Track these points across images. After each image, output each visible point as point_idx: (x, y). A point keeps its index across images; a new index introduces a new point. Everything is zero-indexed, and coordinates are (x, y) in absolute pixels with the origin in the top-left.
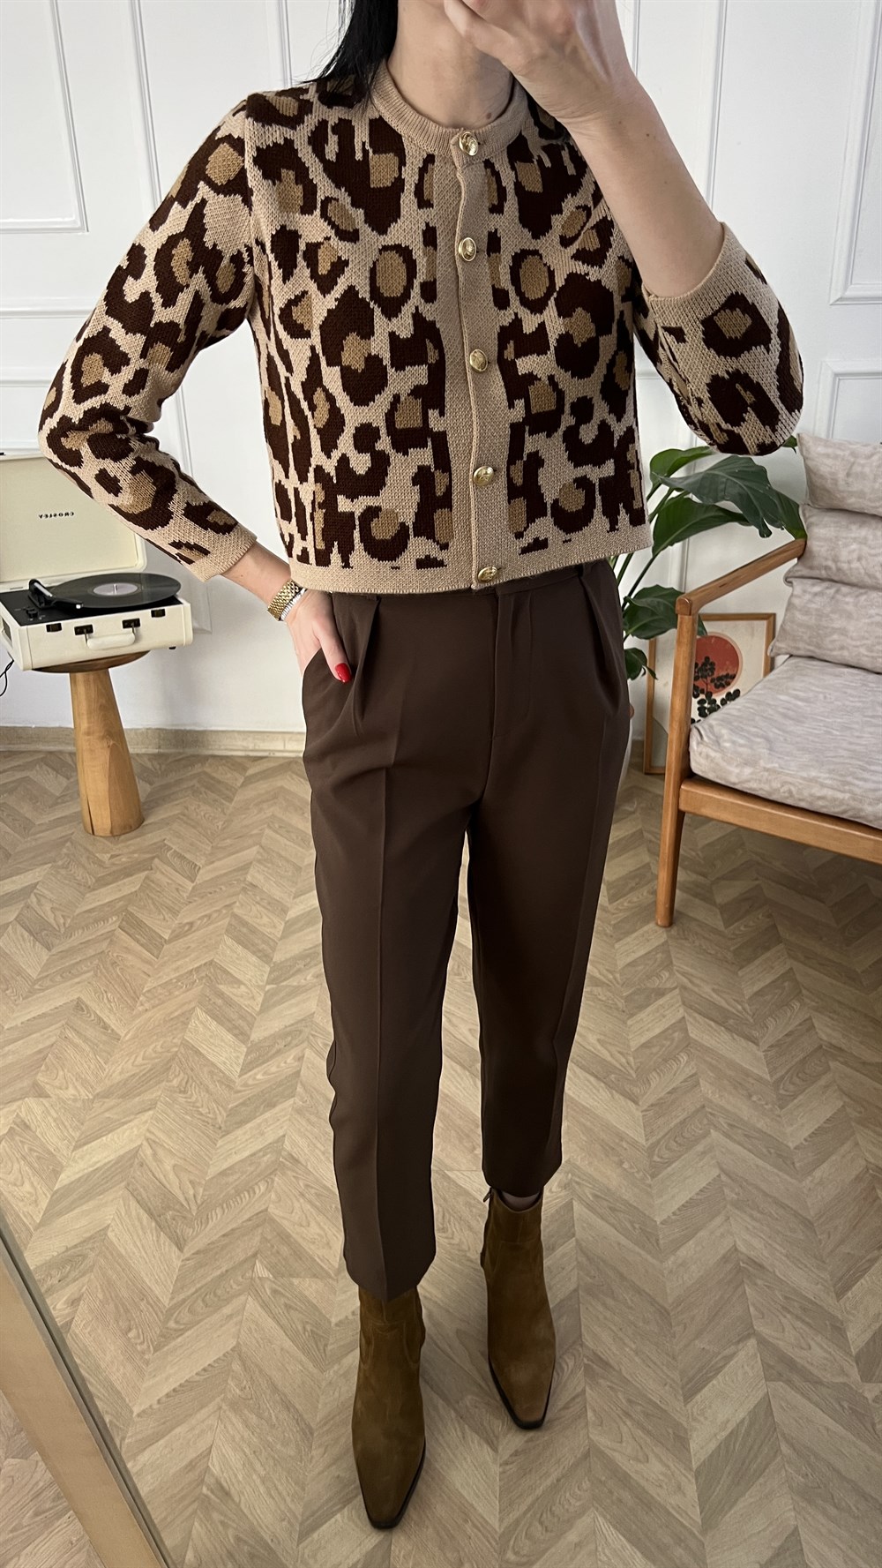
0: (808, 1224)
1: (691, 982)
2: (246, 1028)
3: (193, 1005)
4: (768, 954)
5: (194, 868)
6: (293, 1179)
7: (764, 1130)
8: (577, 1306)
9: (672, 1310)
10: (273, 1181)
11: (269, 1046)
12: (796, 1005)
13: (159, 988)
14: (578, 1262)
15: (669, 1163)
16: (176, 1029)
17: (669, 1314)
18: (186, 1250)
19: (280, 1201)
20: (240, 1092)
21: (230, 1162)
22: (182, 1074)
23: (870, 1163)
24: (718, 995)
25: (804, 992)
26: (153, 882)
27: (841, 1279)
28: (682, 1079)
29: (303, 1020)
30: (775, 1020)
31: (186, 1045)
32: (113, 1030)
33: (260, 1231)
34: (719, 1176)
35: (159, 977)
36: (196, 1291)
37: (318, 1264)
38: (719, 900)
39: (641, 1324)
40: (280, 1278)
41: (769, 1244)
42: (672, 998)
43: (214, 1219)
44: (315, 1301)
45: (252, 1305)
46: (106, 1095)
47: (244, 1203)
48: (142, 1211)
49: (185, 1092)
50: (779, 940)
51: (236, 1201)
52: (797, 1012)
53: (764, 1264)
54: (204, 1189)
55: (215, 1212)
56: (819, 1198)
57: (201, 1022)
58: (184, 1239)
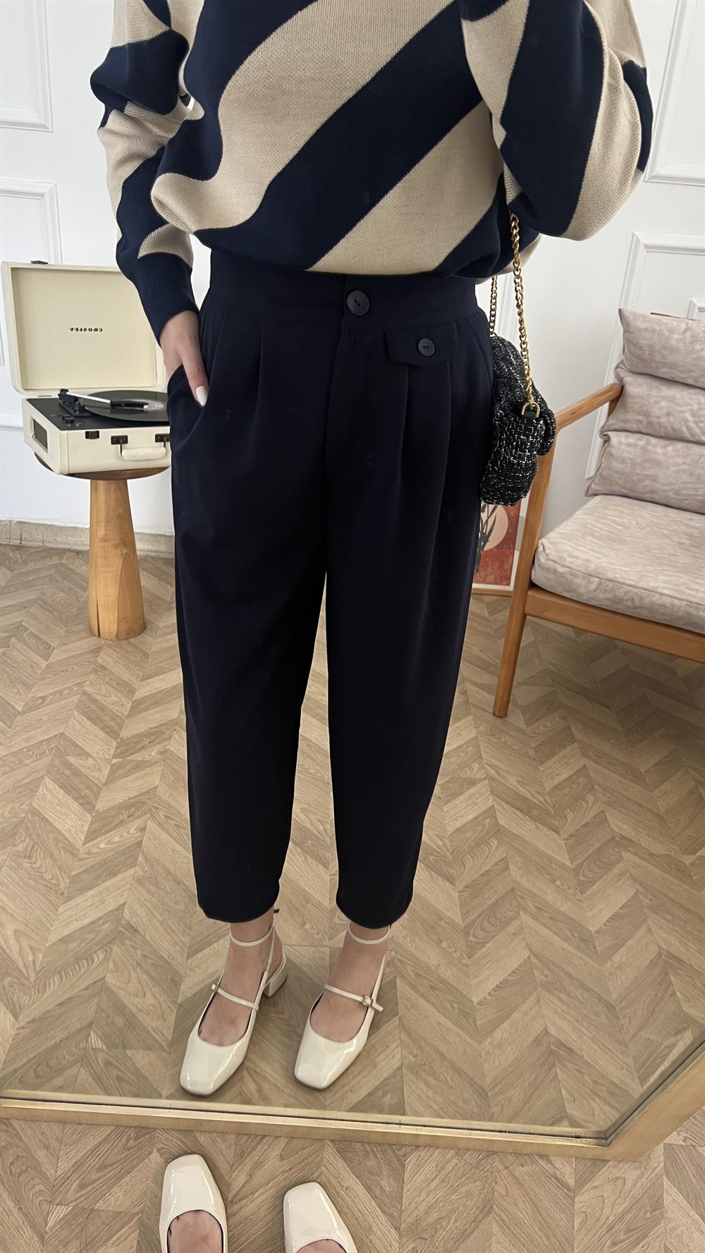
0: (610, 1007)
1: (498, 773)
2: (92, 798)
3: (41, 774)
4: (564, 752)
5: (49, 648)
6: (132, 950)
7: (568, 914)
8: (400, 1085)
9: (490, 1091)
10: (111, 950)
11: (113, 816)
12: (590, 798)
13: (10, 756)
14: (401, 1041)
15: (483, 944)
16: (24, 796)
17: (487, 1095)
18: (21, 1018)
19: (117, 970)
20: (83, 859)
21: (70, 929)
22: (28, 840)
23: (663, 949)
24: (522, 786)
25: (596, 787)
26: (10, 659)
27: (643, 1064)
28: (493, 863)
29: (146, 793)
30: (572, 810)
31: (33, 811)
33: (95, 1002)
34: (529, 957)
35: (10, 747)
36: (29, 1062)
37: (151, 1035)
39: (461, 1104)
40: (113, 1050)
41: (579, 1030)
42: (482, 787)
43: (52, 988)
44: (147, 1074)
45: (84, 1075)
47: (82, 971)
49: (30, 857)
50: (573, 740)
51: (75, 969)
52: (591, 807)
53: (573, 1048)
54: (43, 956)
55: (53, 979)
56: (619, 981)
57: (49, 790)
58: (20, 1005)
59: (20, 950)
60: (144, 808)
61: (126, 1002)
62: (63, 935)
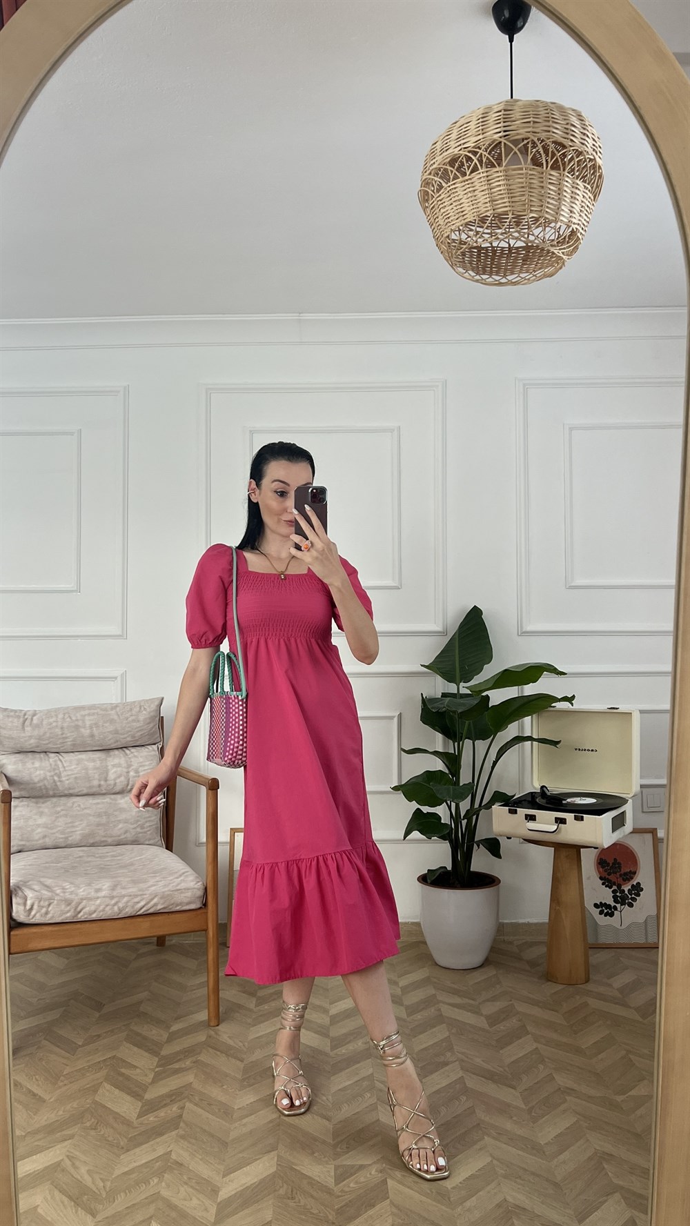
1: (467, 1057)
3: (100, 1081)
4: (520, 1041)
5: (100, 1004)
7: (522, 1135)
10: (163, 1176)
11: (159, 1102)
12: (541, 1067)
19: (169, 1187)
20: (137, 1127)
21: (132, 1166)
22: (93, 1120)
23: (599, 1151)
26: (69, 1012)
27: (581, 1213)
28: (462, 1109)
29: (183, 1087)
30: (526, 1075)
31: (95, 1103)
32: (40, 1096)
33: (154, 1205)
34: (492, 1161)
35: (75, 1066)
38: (484, 1012)
41: (530, 1197)
43: (119, 1199)
46: (36, 1132)
48: (64, 1197)
49: (95, 1129)
50: (528, 1033)
51: (136, 1188)
52: (542, 1071)
53: (525, 1207)
54: (111, 1183)
56: (563, 1170)
57: (108, 1090)
58: (97, 1211)
59: (93, 1179)
60: (181, 1096)
62: (127, 1169)
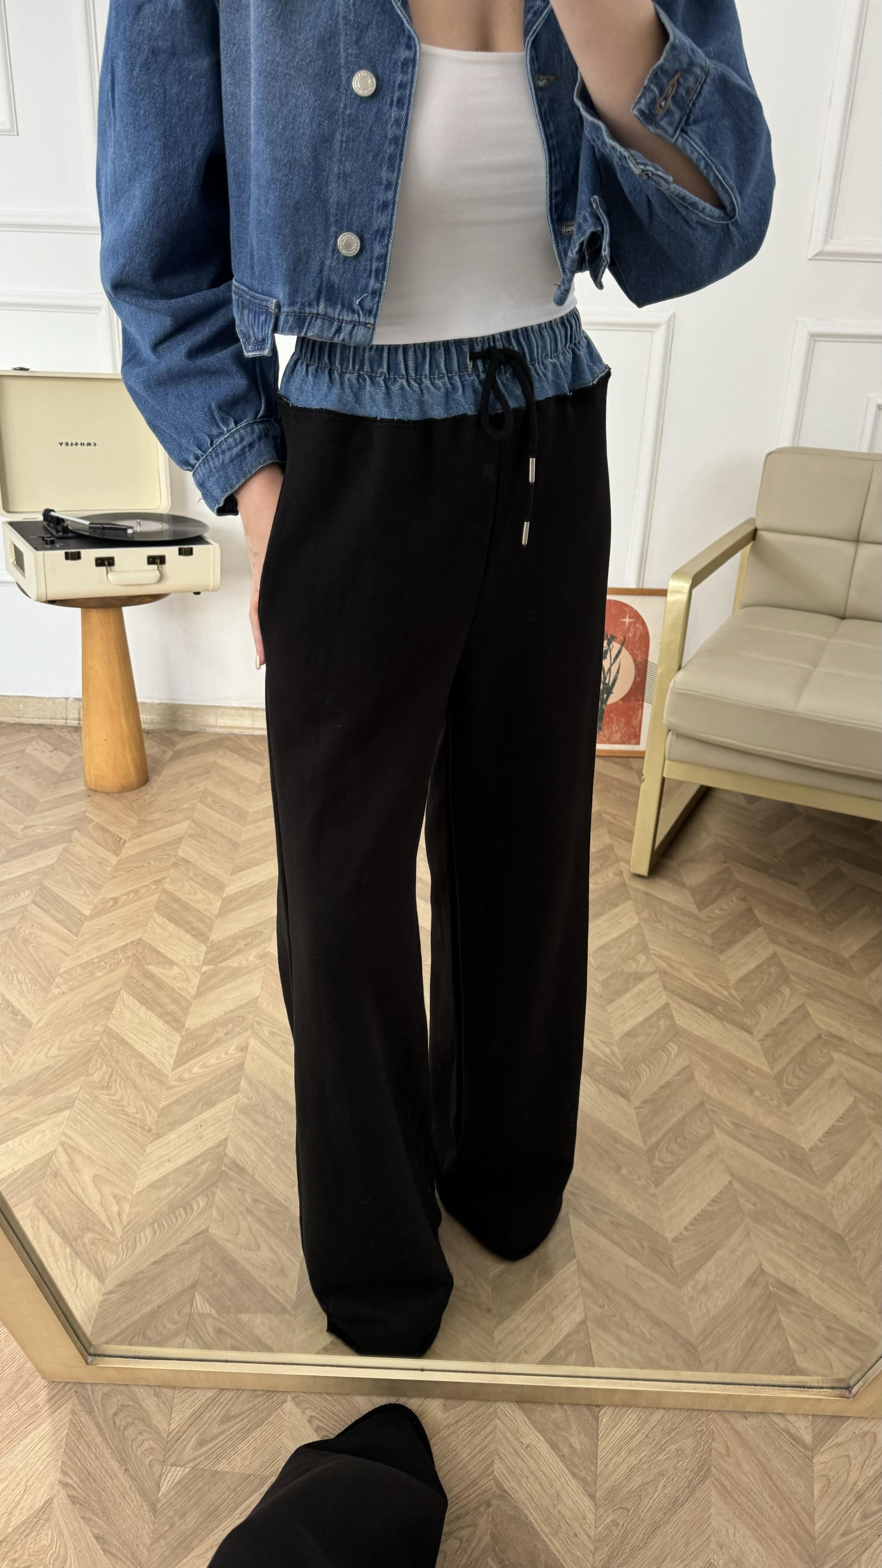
1: (671, 966)
2: (181, 1013)
3: (117, 988)
4: (749, 938)
5: (119, 841)
6: (239, 1193)
7: (773, 1129)
8: (586, 1341)
9: (699, 1344)
10: (214, 1194)
11: (207, 1035)
12: (786, 991)
13: (78, 969)
14: (583, 1289)
15: (672, 1169)
16: (97, 1015)
17: (695, 1349)
19: (223, 1219)
20: (174, 1087)
21: (163, 1172)
22: (104, 1067)
24: (700, 979)
25: (792, 977)
26: (72, 855)
28: (674, 1072)
31: (109, 1032)
32: (24, 1016)
33: (199, 1258)
34: (731, 1183)
35: (78, 957)
37: (272, 1297)
38: (691, 883)
40: (224, 1315)
41: (802, 1267)
42: (652, 983)
43: (143, 1244)
47: (180, 1223)
49: (107, 1088)
50: (758, 924)
51: (170, 1219)
52: (789, 1000)
53: (797, 1287)
54: (130, 1207)
55: (145, 1234)
56: (846, 1208)
57: (128, 1008)
58: (105, 1266)
59: (101, 1199)
60: (244, 1024)
61: (237, 1258)
62: (154, 1178)
